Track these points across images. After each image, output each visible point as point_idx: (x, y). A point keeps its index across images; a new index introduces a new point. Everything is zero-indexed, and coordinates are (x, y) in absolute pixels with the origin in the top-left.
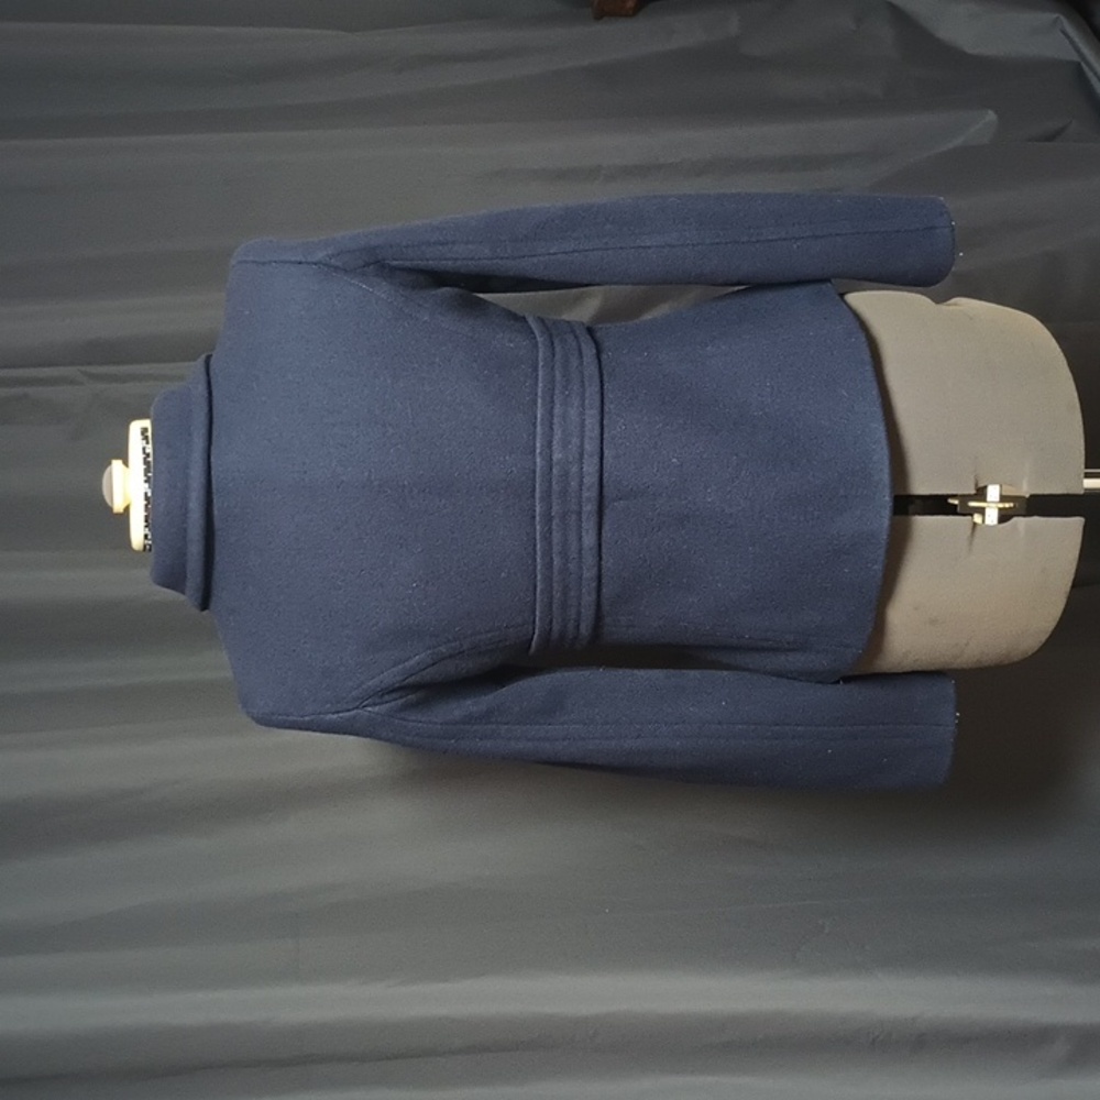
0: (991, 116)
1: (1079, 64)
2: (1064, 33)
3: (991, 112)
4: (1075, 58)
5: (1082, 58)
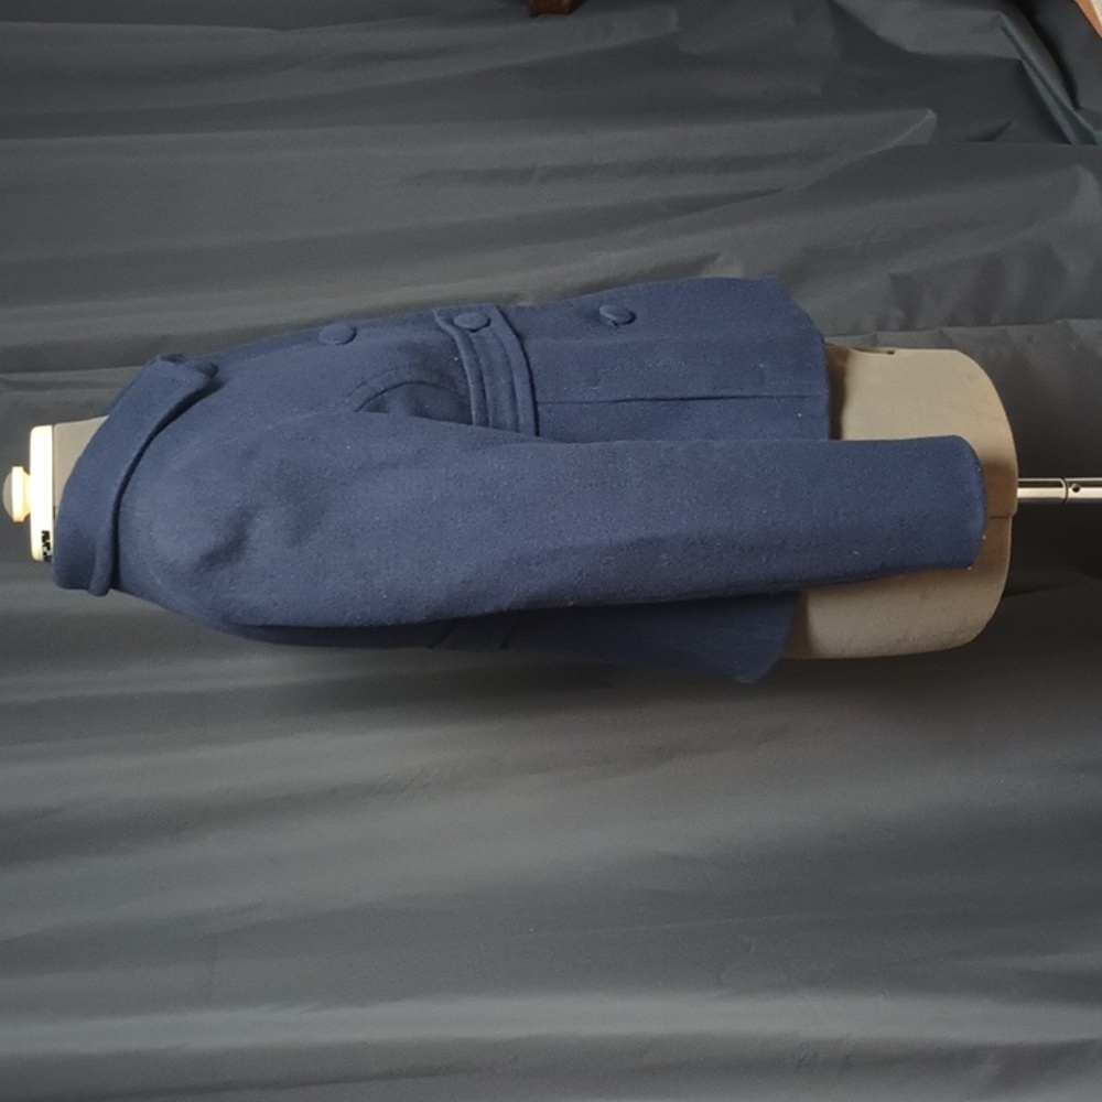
0: (930, 115)
1: (1020, 62)
2: (1005, 30)
3: (930, 111)
4: (1019, 57)
5: (1024, 56)
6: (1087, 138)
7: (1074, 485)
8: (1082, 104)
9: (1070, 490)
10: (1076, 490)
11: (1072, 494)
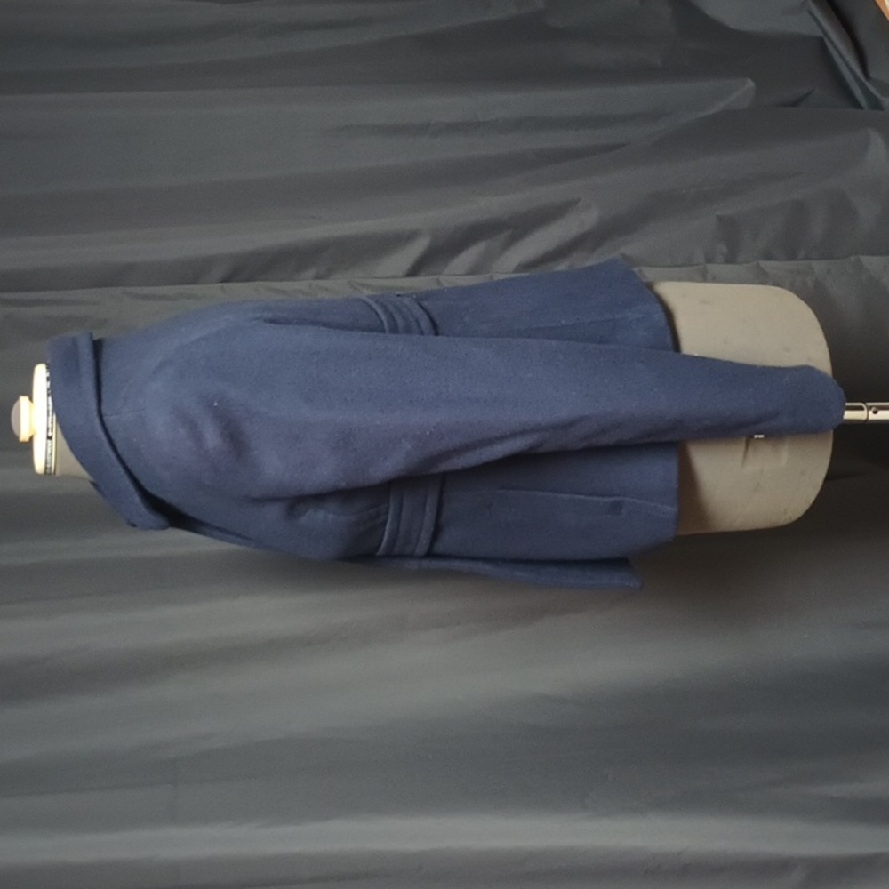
0: (750, 84)
1: (823, 40)
2: (811, 14)
3: (749, 80)
4: (820, 34)
5: (825, 34)
6: (876, 105)
7: (873, 409)
8: (873, 74)
9: (871, 412)
10: (875, 412)
11: (872, 417)
